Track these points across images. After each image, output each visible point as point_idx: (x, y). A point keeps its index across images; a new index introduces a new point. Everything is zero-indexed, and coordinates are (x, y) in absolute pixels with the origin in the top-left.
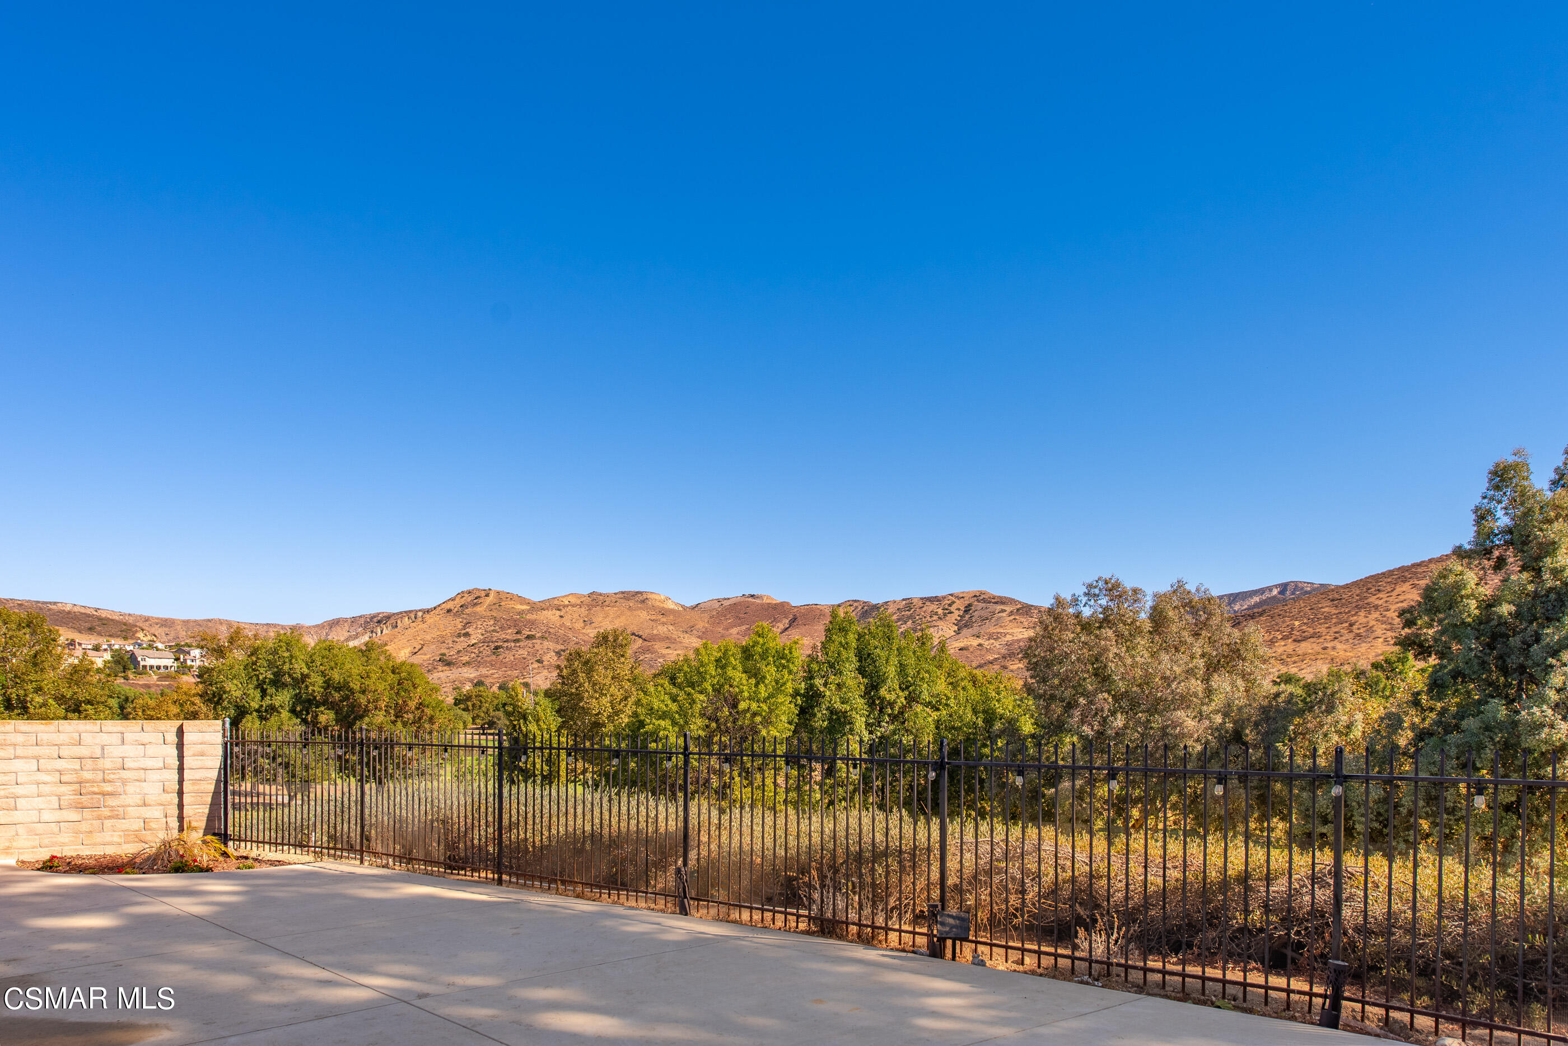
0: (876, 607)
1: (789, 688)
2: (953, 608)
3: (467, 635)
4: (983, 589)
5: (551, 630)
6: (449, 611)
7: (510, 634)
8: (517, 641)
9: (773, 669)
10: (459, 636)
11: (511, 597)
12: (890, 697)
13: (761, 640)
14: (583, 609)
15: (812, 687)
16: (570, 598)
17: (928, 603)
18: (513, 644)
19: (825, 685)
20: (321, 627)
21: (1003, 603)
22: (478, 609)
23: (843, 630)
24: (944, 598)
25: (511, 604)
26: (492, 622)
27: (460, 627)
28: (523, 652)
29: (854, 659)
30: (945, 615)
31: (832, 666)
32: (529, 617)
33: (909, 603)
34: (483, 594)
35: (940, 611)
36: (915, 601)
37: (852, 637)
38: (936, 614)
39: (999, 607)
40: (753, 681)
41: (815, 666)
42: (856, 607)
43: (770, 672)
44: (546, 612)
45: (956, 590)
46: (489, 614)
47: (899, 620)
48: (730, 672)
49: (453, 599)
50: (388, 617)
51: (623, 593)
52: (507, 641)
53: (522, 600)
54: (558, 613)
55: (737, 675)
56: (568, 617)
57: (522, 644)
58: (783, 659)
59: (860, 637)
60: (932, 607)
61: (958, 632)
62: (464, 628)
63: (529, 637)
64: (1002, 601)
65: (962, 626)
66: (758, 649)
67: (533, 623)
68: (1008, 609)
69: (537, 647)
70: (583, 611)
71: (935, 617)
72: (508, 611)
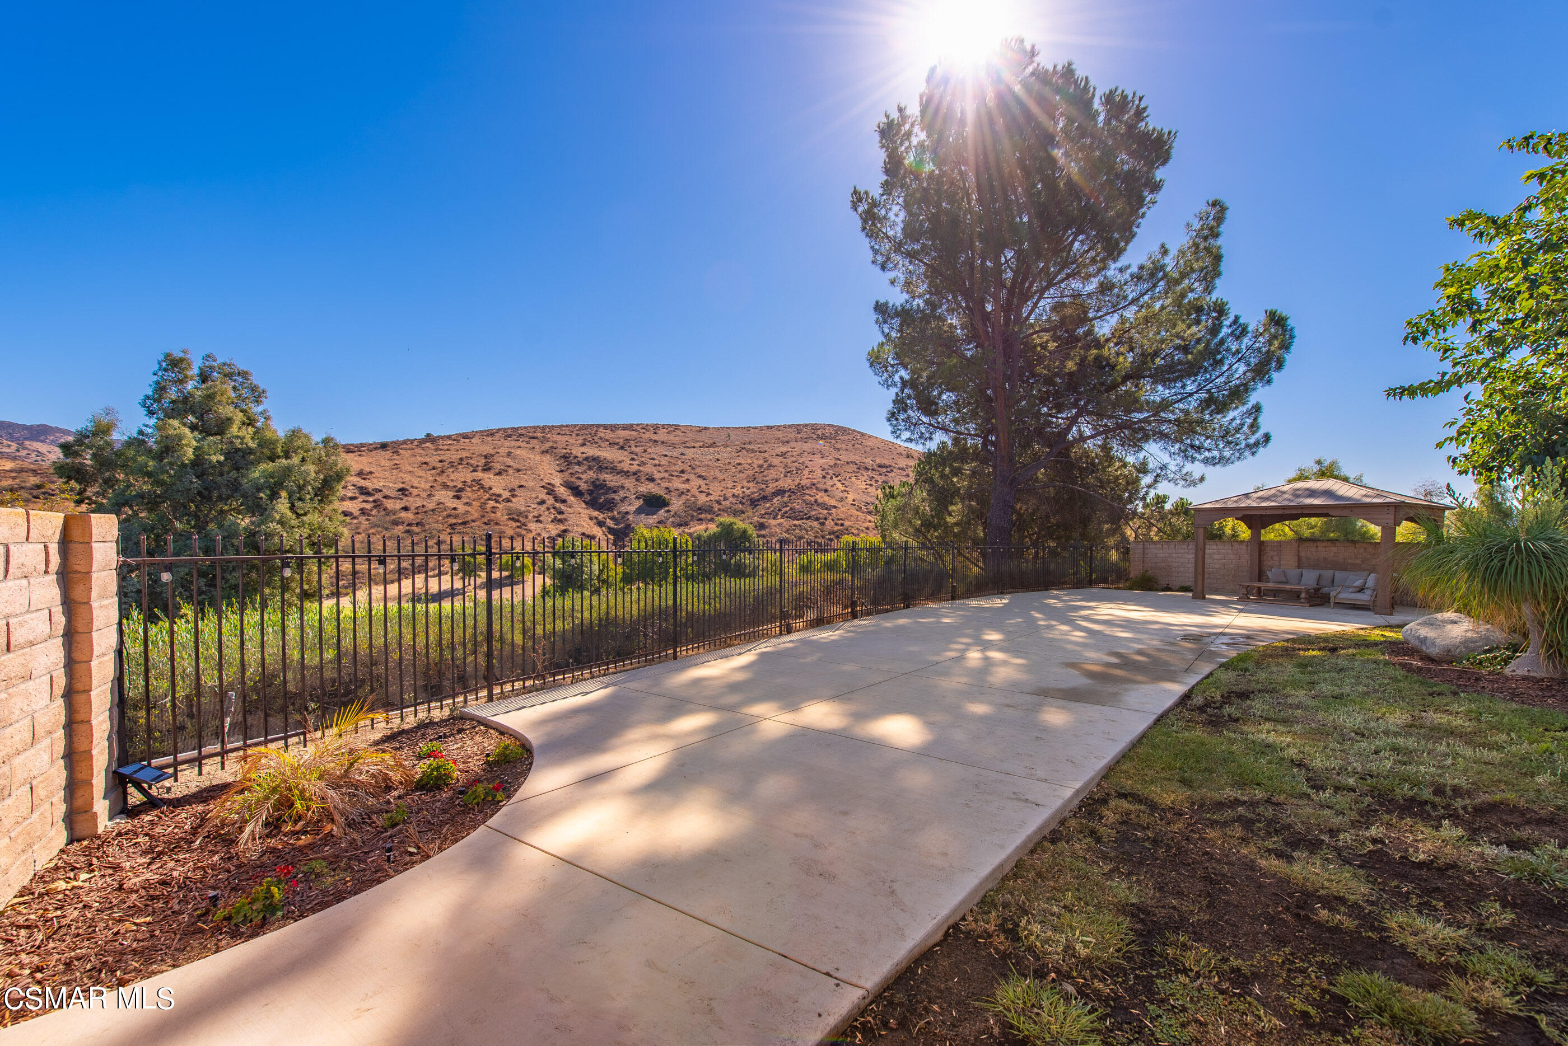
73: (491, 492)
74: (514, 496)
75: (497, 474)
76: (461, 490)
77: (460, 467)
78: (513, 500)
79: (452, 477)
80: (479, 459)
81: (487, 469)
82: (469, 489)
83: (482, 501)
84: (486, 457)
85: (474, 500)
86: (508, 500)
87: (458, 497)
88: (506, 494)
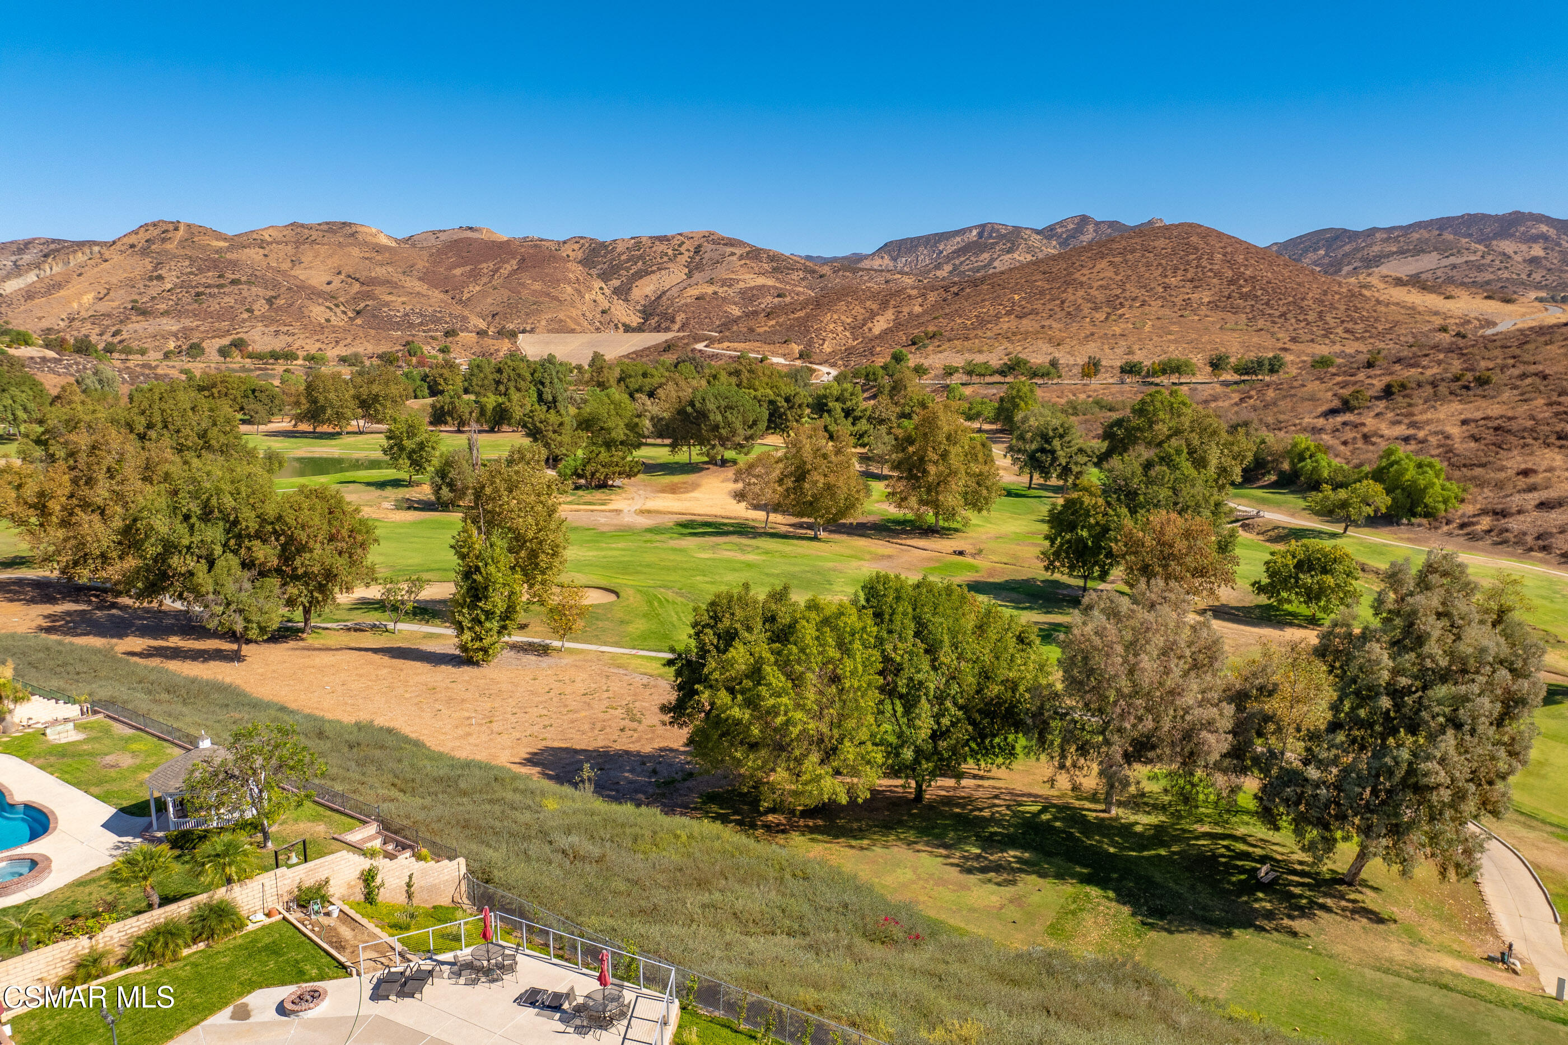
0: (603, 245)
2: (683, 249)
3: (160, 278)
4: (712, 229)
5: (258, 273)
6: (132, 246)
7: (211, 277)
8: (220, 286)
10: (151, 279)
11: (204, 231)
14: (289, 247)
16: (270, 231)
17: (657, 243)
18: (216, 290)
21: (732, 245)
22: (168, 246)
24: (673, 237)
25: (205, 240)
26: (187, 263)
27: (150, 268)
28: (229, 300)
30: (675, 256)
32: (229, 256)
33: (638, 242)
34: (171, 227)
35: (670, 252)
36: (644, 240)
38: (666, 254)
39: (729, 250)
42: (583, 245)
44: (247, 250)
45: (686, 230)
46: (182, 252)
47: (628, 261)
49: (136, 232)
51: (327, 223)
52: (209, 286)
53: (216, 234)
54: (262, 252)
56: (273, 256)
57: (226, 290)
60: (660, 247)
61: (689, 275)
62: (155, 269)
63: (234, 282)
64: (731, 243)
65: (693, 268)
67: (234, 264)
68: (738, 251)
69: (245, 293)
70: (290, 249)
71: (665, 259)
72: (204, 248)
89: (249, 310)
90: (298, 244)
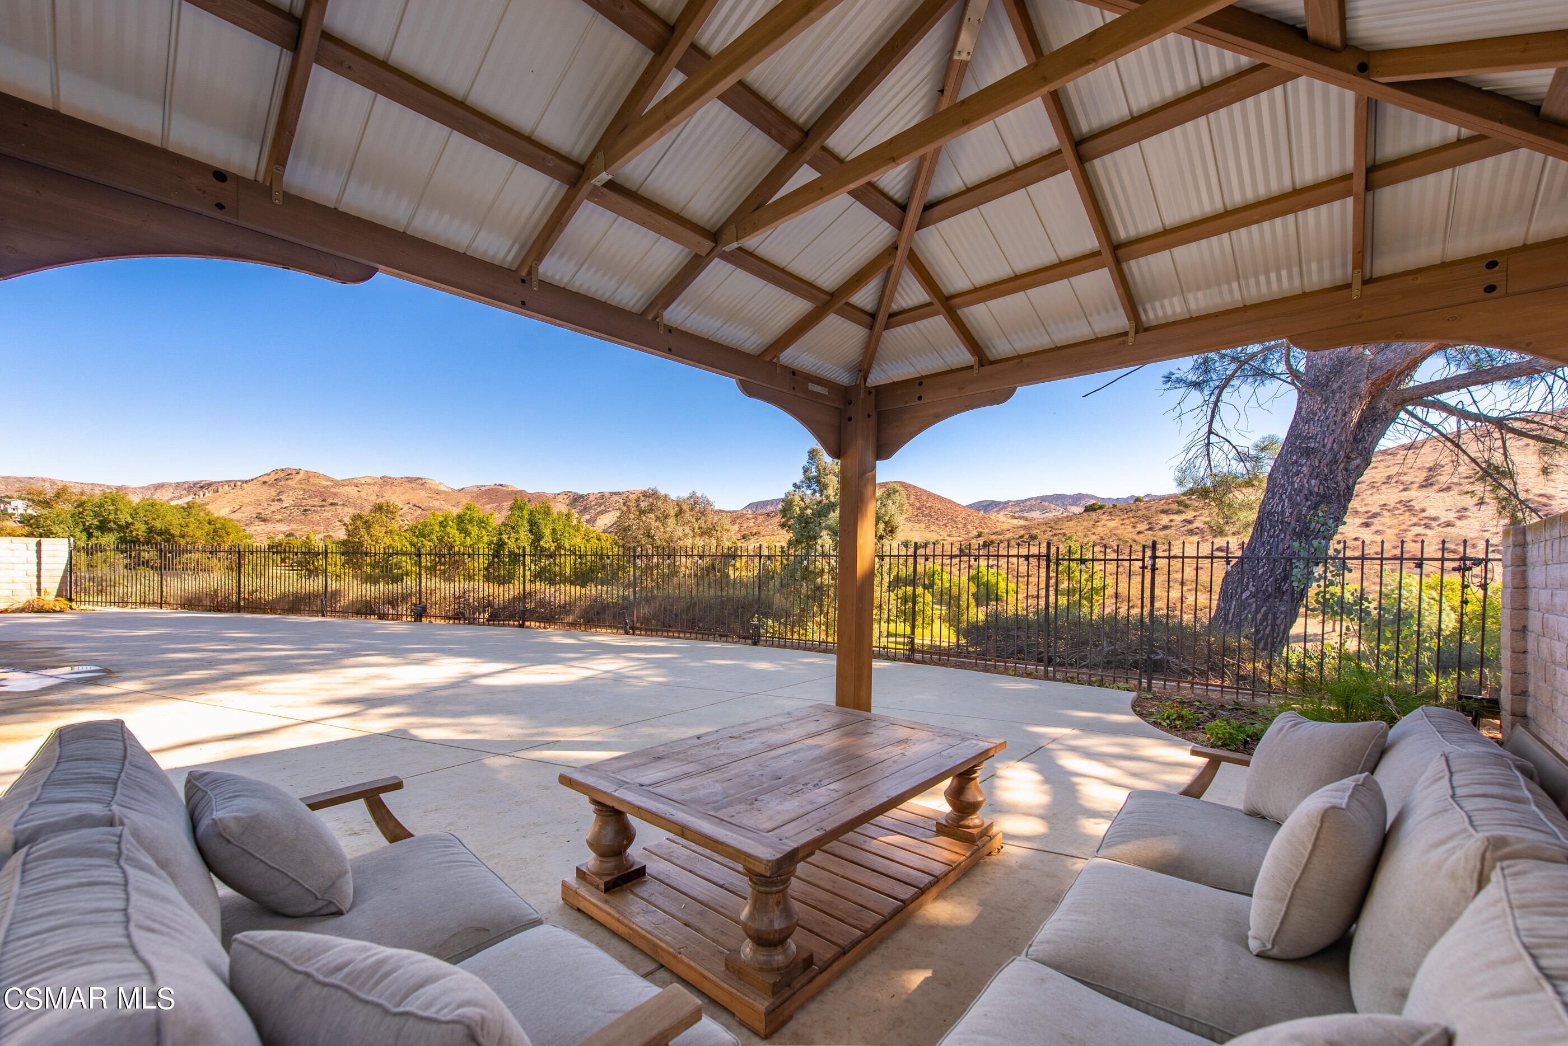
1: (486, 539)
3: (280, 500)
5: (350, 500)
6: (265, 482)
7: (317, 501)
8: (323, 506)
9: (476, 529)
10: (273, 500)
11: (318, 476)
12: (548, 546)
13: (469, 512)
14: (376, 487)
15: (501, 539)
16: (366, 479)
18: (319, 509)
19: (509, 539)
20: (148, 488)
22: (290, 482)
23: (521, 509)
25: (317, 481)
26: (302, 492)
27: (274, 494)
28: (326, 514)
29: (526, 524)
31: (513, 528)
32: (333, 490)
34: (294, 472)
37: (526, 513)
40: (463, 535)
41: (503, 528)
43: (474, 530)
44: (346, 488)
46: (299, 486)
48: (448, 529)
49: (268, 474)
50: (210, 484)
51: (408, 478)
52: (314, 506)
53: (327, 478)
54: (356, 489)
55: (453, 531)
56: (363, 492)
57: (326, 508)
58: (482, 523)
59: (531, 513)
62: (278, 495)
63: (332, 504)
66: (467, 517)
67: (336, 495)
69: (338, 511)
70: (376, 488)
72: (315, 485)
73: (1424, 514)
74: (1459, 518)
75: (1442, 490)
76: (1375, 515)
77: (1384, 487)
78: (1458, 523)
79: (1369, 501)
80: (1419, 472)
81: (1427, 484)
82: (1386, 513)
83: (1404, 527)
84: (1430, 469)
85: (1390, 527)
86: (1448, 524)
87: (1367, 525)
88: (1451, 516)
89: (340, 521)
90: (381, 486)
